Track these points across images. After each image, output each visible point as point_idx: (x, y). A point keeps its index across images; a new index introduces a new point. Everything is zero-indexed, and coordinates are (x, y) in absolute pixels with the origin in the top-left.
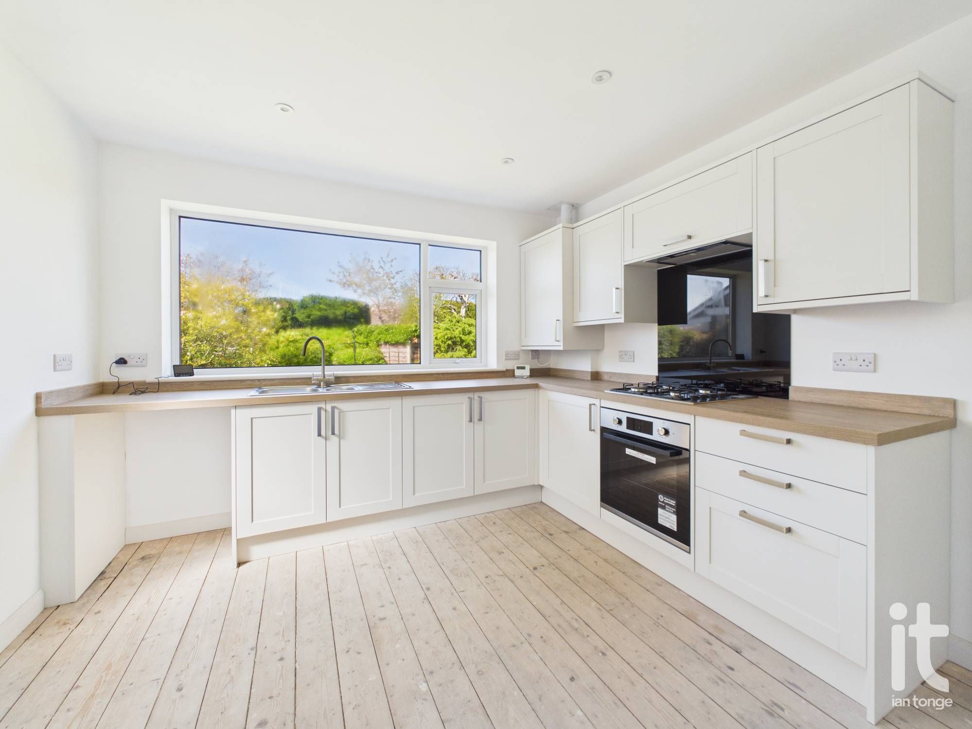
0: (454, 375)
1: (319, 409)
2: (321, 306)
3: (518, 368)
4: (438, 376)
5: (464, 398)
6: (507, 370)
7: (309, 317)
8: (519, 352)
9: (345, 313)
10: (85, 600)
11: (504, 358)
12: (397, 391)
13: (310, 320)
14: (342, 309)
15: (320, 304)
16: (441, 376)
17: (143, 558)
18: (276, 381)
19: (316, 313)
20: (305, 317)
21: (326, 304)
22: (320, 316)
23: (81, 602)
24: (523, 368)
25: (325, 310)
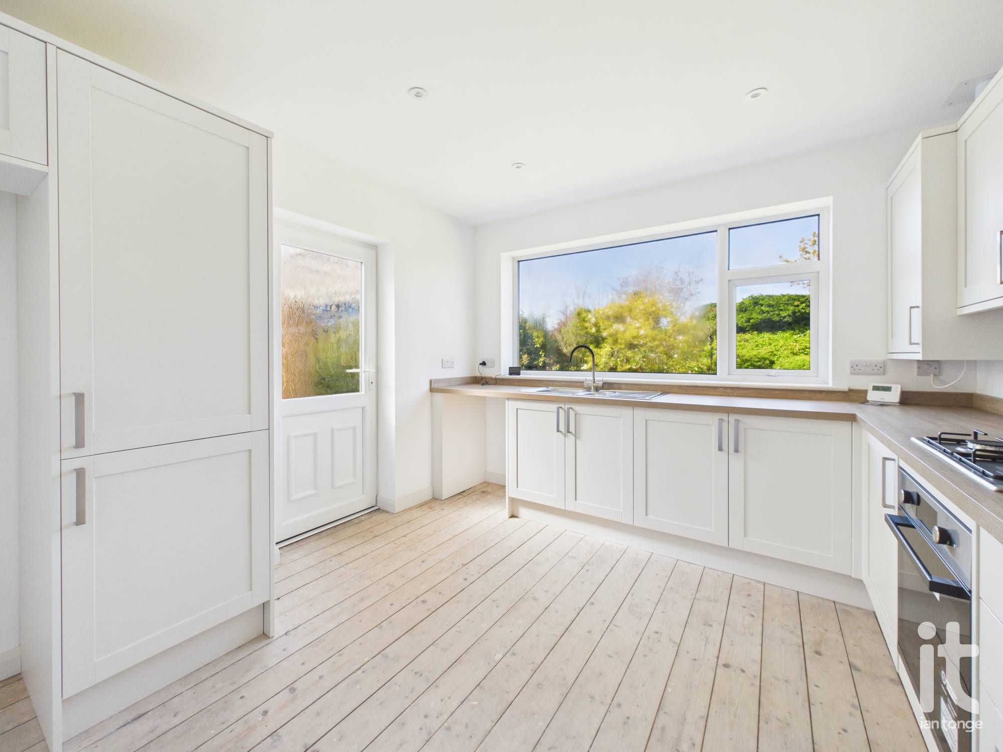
0: (749, 391)
1: (558, 408)
2: (763, 308)
3: (876, 388)
4: (724, 390)
5: (712, 420)
6: (850, 390)
7: (748, 321)
8: (884, 363)
9: (794, 313)
10: (447, 500)
11: (849, 372)
12: (638, 401)
13: (750, 324)
14: (788, 310)
15: (762, 305)
16: (730, 391)
17: (483, 492)
18: (564, 383)
19: (757, 317)
20: (744, 322)
21: (769, 306)
22: (761, 319)
23: (445, 501)
24: (888, 389)
25: (768, 312)
